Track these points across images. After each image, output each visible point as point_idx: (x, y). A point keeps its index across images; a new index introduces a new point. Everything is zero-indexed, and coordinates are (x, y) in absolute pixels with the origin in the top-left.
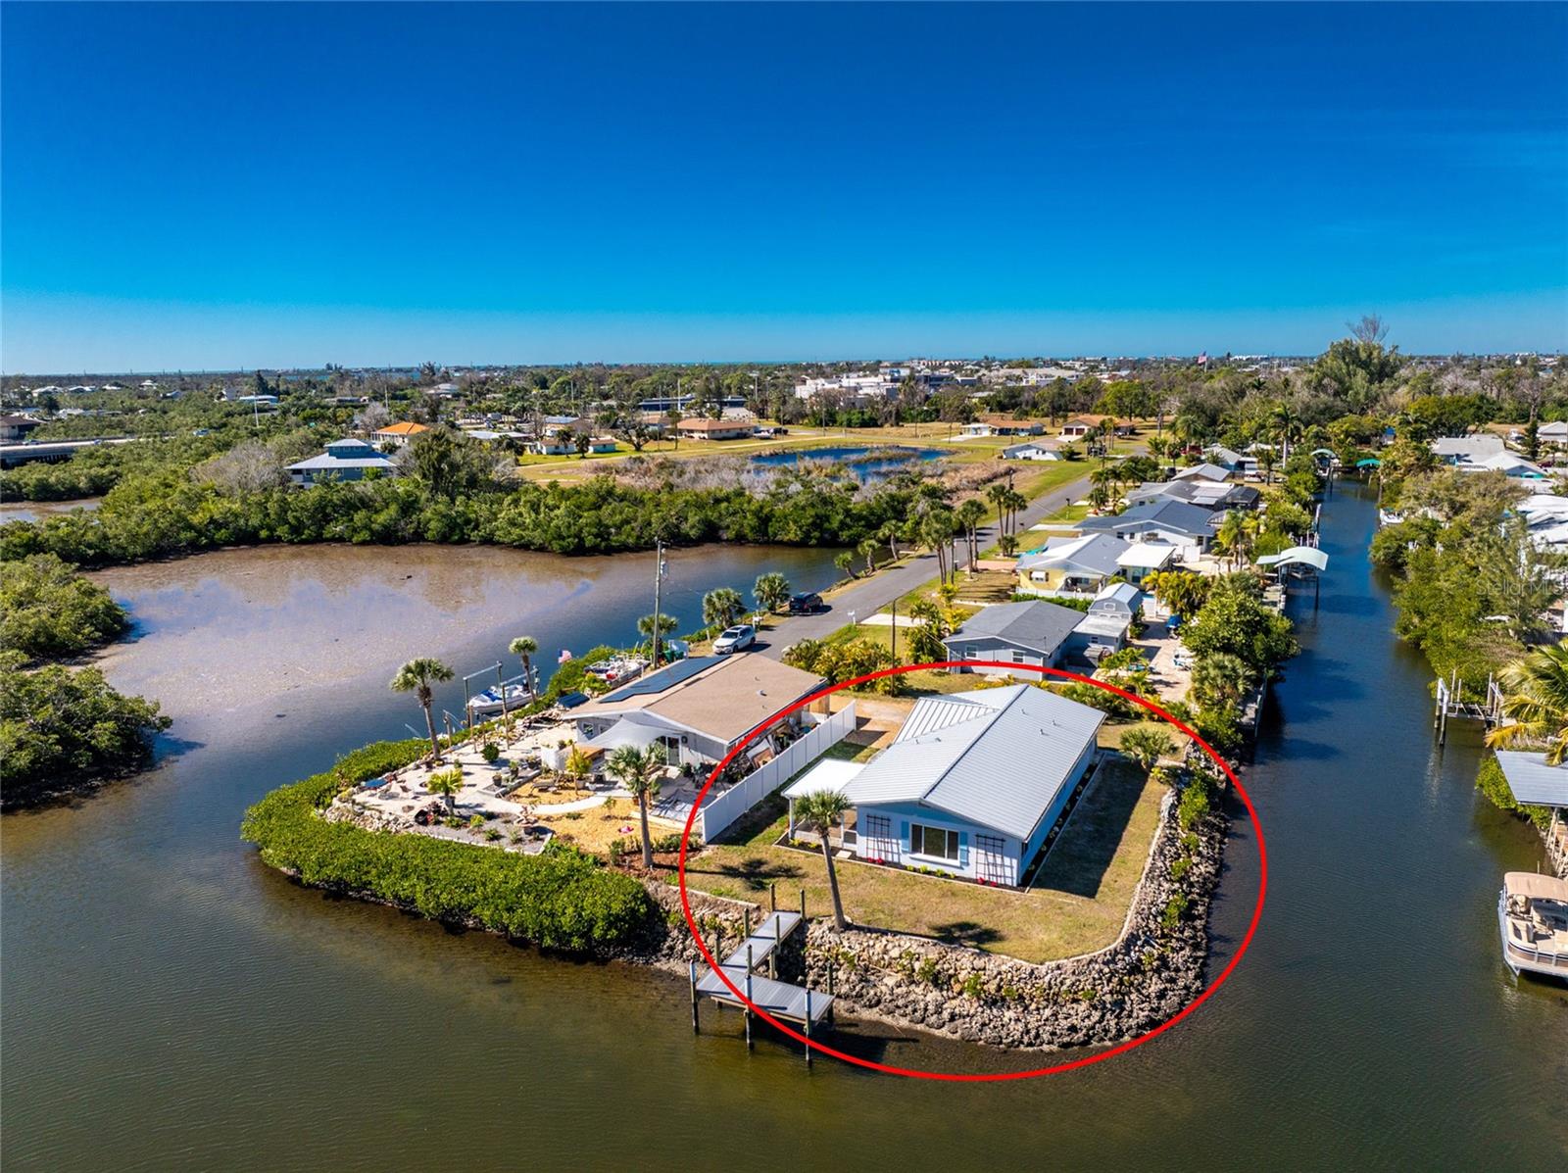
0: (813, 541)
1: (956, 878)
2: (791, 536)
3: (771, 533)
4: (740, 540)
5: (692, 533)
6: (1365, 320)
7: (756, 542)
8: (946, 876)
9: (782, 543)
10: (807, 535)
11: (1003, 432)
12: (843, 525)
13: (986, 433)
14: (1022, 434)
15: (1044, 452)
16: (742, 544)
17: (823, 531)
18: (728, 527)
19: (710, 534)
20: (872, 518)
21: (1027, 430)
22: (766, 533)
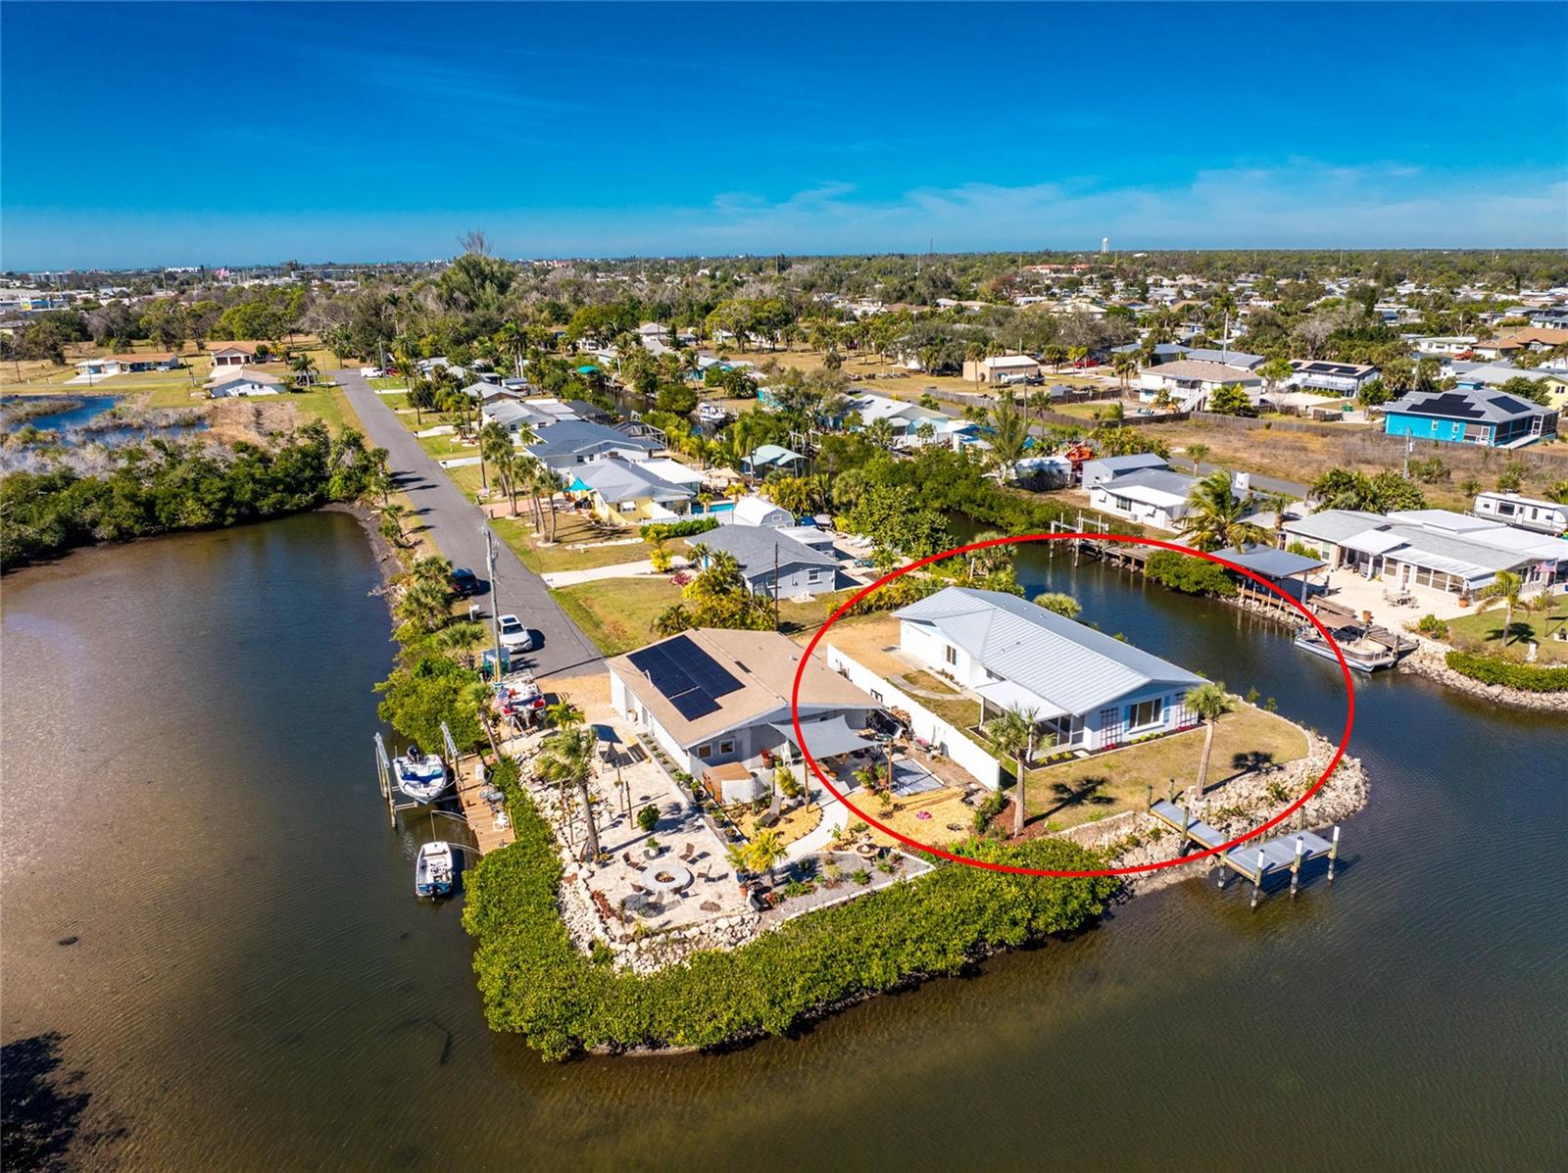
0: (230, 520)
1: (1165, 734)
2: (196, 519)
3: (163, 519)
4: (123, 537)
5: (47, 539)
7: (144, 534)
8: (1158, 737)
9: (187, 530)
10: (220, 514)
11: (137, 367)
12: (256, 496)
13: (114, 371)
14: (161, 369)
15: (261, 386)
16: (127, 541)
17: (238, 505)
18: (95, 523)
19: (75, 537)
20: (289, 479)
21: (166, 364)
22: (155, 520)
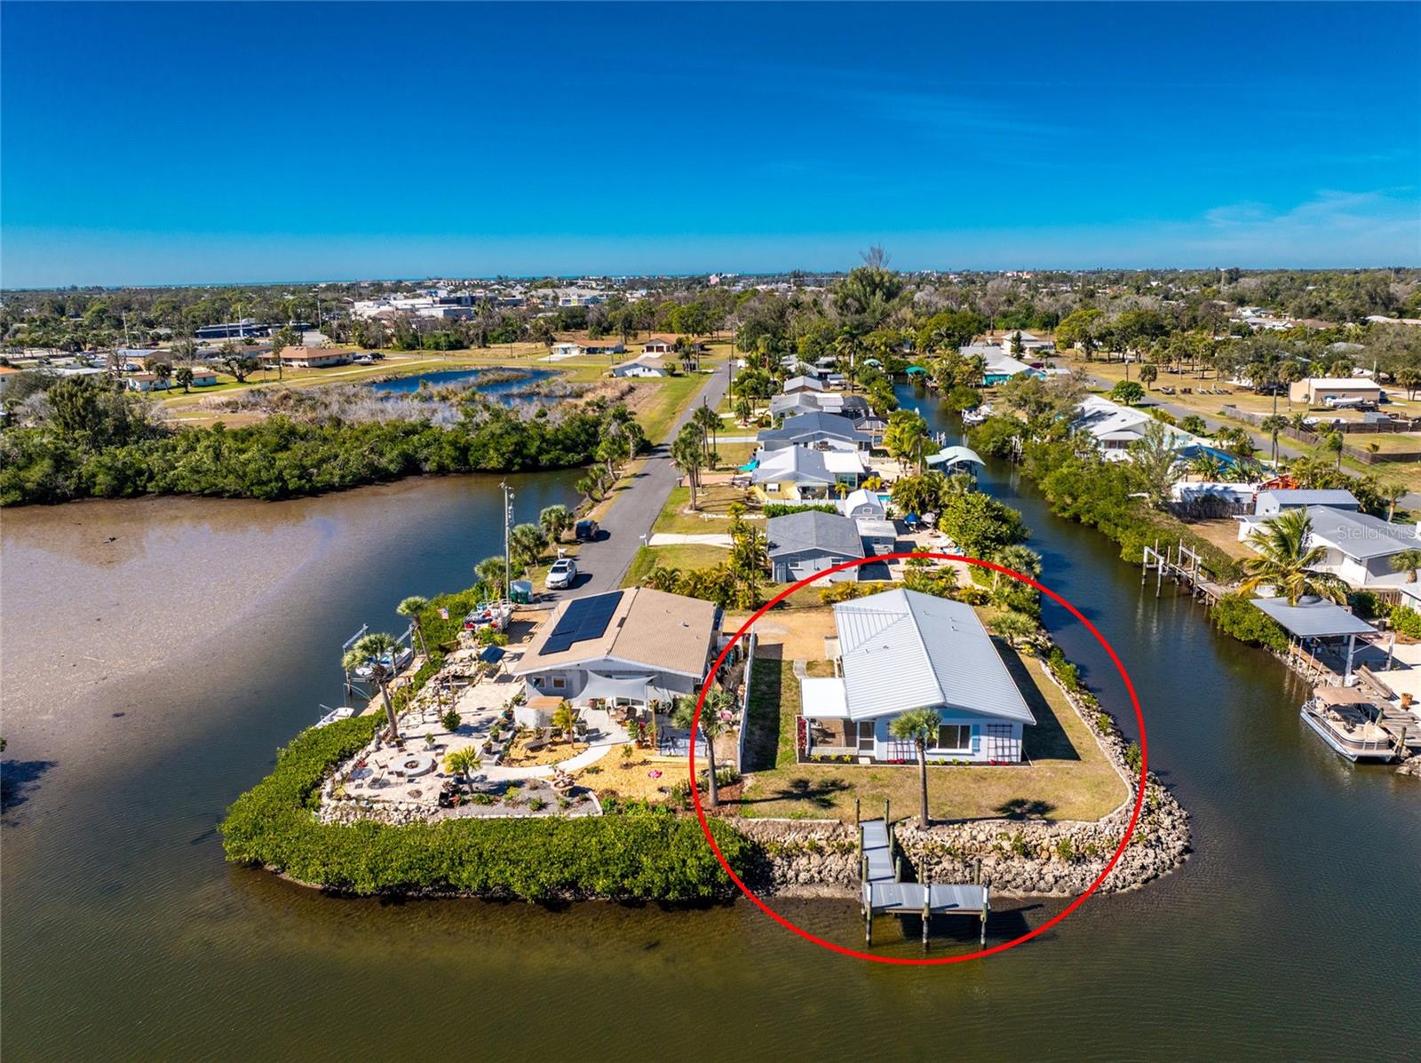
0: (516, 468)
1: (970, 764)
2: (493, 464)
3: (472, 462)
4: (442, 471)
5: (392, 467)
6: (872, 249)
7: (457, 471)
8: (960, 764)
9: (485, 472)
10: (510, 462)
11: (591, 351)
12: (540, 451)
13: (576, 353)
14: (608, 353)
15: (650, 370)
16: (444, 475)
17: (524, 457)
18: (426, 460)
19: (411, 467)
20: (567, 441)
21: (612, 349)
22: (466, 462)
